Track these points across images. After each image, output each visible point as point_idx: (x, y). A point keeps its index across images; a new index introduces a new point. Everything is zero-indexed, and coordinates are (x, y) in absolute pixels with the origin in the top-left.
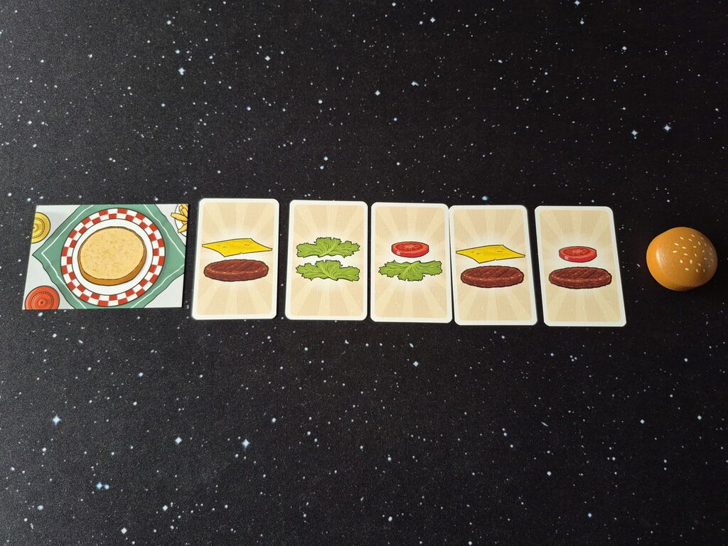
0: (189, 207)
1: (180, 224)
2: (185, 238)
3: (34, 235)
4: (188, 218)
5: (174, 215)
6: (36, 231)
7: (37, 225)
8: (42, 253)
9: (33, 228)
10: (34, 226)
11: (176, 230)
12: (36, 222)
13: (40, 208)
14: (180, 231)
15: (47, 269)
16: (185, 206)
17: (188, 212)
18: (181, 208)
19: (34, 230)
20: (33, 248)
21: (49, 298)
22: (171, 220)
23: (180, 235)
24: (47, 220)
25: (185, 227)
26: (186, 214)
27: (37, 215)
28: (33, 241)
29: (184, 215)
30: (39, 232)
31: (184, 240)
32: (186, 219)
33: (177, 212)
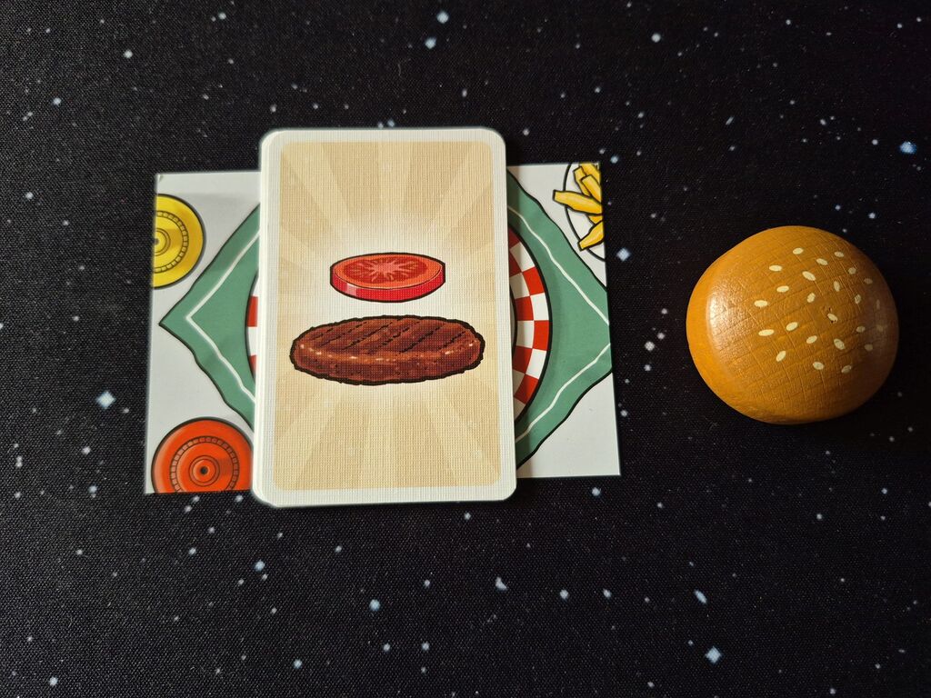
0: (602, 170)
1: (582, 224)
2: (603, 264)
3: (158, 261)
4: (603, 203)
5: (561, 197)
6: (163, 251)
7: (163, 232)
8: (189, 318)
9: (151, 241)
10: (157, 235)
11: (574, 241)
12: (159, 222)
13: (167, 183)
14: (584, 244)
15: (207, 366)
16: (590, 167)
17: (603, 184)
18: (580, 174)
19: (157, 248)
20: (161, 303)
21: (220, 454)
22: (556, 213)
23: (585, 255)
24: (192, 218)
25: (599, 233)
26: (597, 192)
27: (161, 204)
28: (157, 280)
29: (591, 196)
30: (173, 253)
31: (600, 270)
32: (598, 209)
33: (571, 186)
